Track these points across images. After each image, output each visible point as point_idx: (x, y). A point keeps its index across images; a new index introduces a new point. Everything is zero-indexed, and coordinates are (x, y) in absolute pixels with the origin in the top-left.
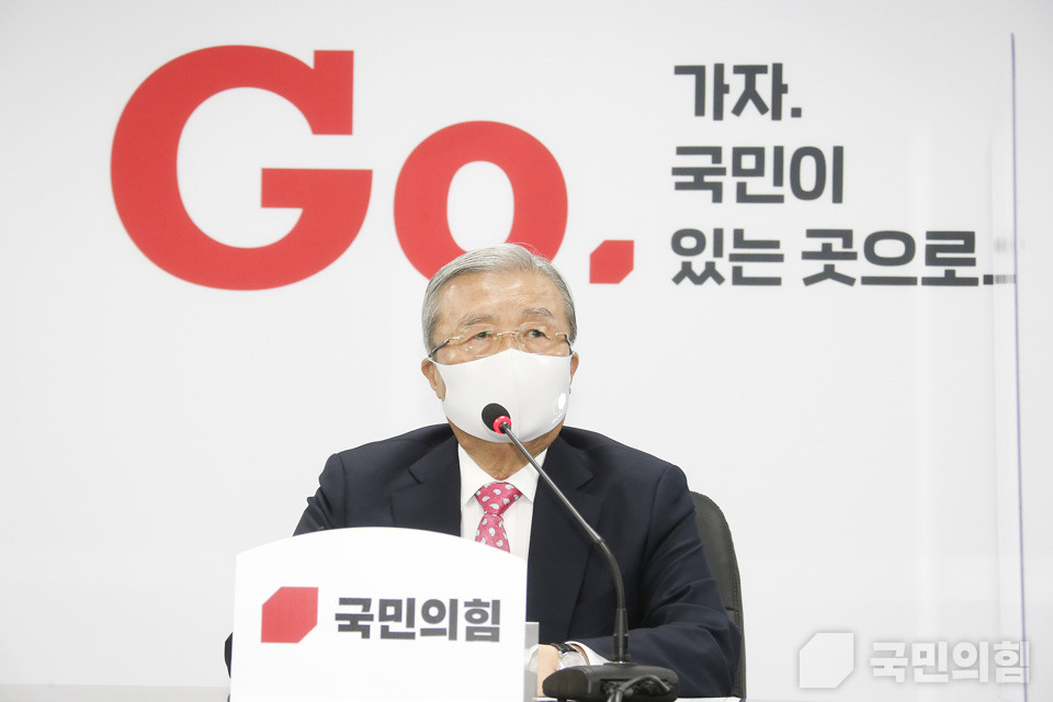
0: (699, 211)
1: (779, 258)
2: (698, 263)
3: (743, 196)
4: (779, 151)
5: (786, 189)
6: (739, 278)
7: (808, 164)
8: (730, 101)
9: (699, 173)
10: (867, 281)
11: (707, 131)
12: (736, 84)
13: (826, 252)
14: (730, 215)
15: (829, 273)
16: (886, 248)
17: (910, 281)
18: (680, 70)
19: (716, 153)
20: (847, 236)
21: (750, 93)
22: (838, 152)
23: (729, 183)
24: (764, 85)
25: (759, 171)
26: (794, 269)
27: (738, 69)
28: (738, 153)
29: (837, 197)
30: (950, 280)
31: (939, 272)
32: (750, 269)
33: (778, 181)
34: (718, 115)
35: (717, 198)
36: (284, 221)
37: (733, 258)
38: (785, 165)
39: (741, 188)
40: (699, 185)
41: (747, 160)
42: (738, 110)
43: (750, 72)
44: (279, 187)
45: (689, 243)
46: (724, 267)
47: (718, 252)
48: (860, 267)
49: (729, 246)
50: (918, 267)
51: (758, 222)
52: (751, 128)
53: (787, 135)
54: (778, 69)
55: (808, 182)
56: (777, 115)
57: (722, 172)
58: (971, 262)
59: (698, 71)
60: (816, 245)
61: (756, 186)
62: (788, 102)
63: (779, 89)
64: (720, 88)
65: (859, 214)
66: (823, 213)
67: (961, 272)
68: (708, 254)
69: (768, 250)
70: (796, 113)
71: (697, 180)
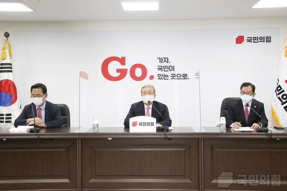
0: (160, 72)
1: (168, 77)
2: (160, 78)
3: (164, 71)
4: (168, 66)
5: (169, 70)
6: (164, 79)
7: (171, 67)
8: (163, 61)
9: (160, 68)
10: (177, 79)
11: (161, 64)
12: (164, 60)
13: (173, 76)
14: (163, 73)
15: (173, 78)
16: (178, 76)
17: (181, 79)
18: (158, 58)
19: (162, 66)
20: (175, 74)
21: (165, 60)
22: (174, 66)
23: (163, 69)
24: (166, 60)
25: (166, 68)
26: (170, 78)
27: (164, 58)
28: (164, 66)
29: (174, 71)
30: (185, 79)
31: (184, 78)
32: (165, 78)
33: (168, 69)
34: (162, 63)
35: (162, 71)
36: (119, 74)
37: (164, 77)
38: (169, 68)
39: (164, 70)
40: (160, 70)
41: (165, 67)
42: (164, 62)
43: (165, 58)
44: (118, 71)
45: (159, 75)
46: (163, 78)
47: (162, 76)
48: (176, 78)
49: (163, 76)
50: (182, 77)
51: (166, 73)
52: (165, 64)
53: (169, 65)
54: (168, 58)
55: (171, 69)
56: (168, 63)
57: (162, 68)
58: (187, 77)
59: (160, 58)
60: (172, 75)
61: (166, 70)
62: (169, 61)
63: (168, 60)
64: (162, 60)
65: (176, 72)
66: (172, 72)
67: (186, 78)
68: (161, 77)
69: (167, 76)
70: (170, 62)
71: (160, 69)
